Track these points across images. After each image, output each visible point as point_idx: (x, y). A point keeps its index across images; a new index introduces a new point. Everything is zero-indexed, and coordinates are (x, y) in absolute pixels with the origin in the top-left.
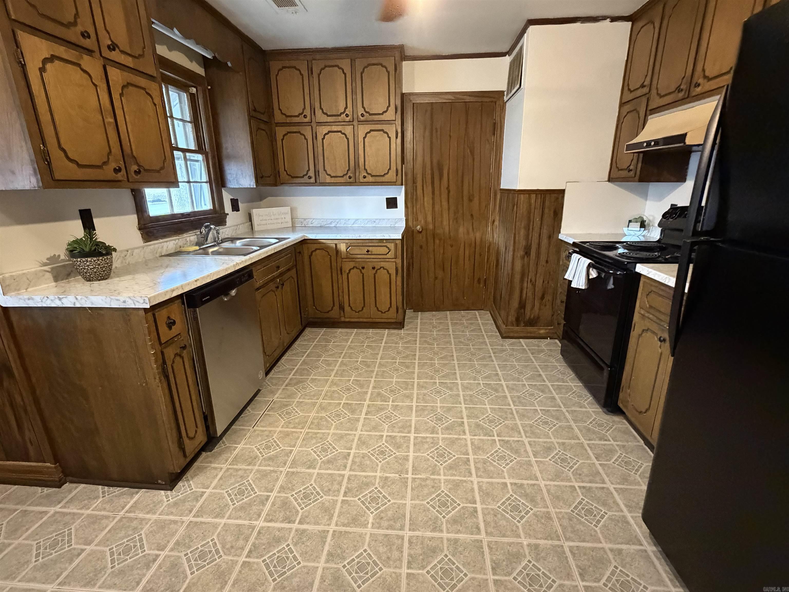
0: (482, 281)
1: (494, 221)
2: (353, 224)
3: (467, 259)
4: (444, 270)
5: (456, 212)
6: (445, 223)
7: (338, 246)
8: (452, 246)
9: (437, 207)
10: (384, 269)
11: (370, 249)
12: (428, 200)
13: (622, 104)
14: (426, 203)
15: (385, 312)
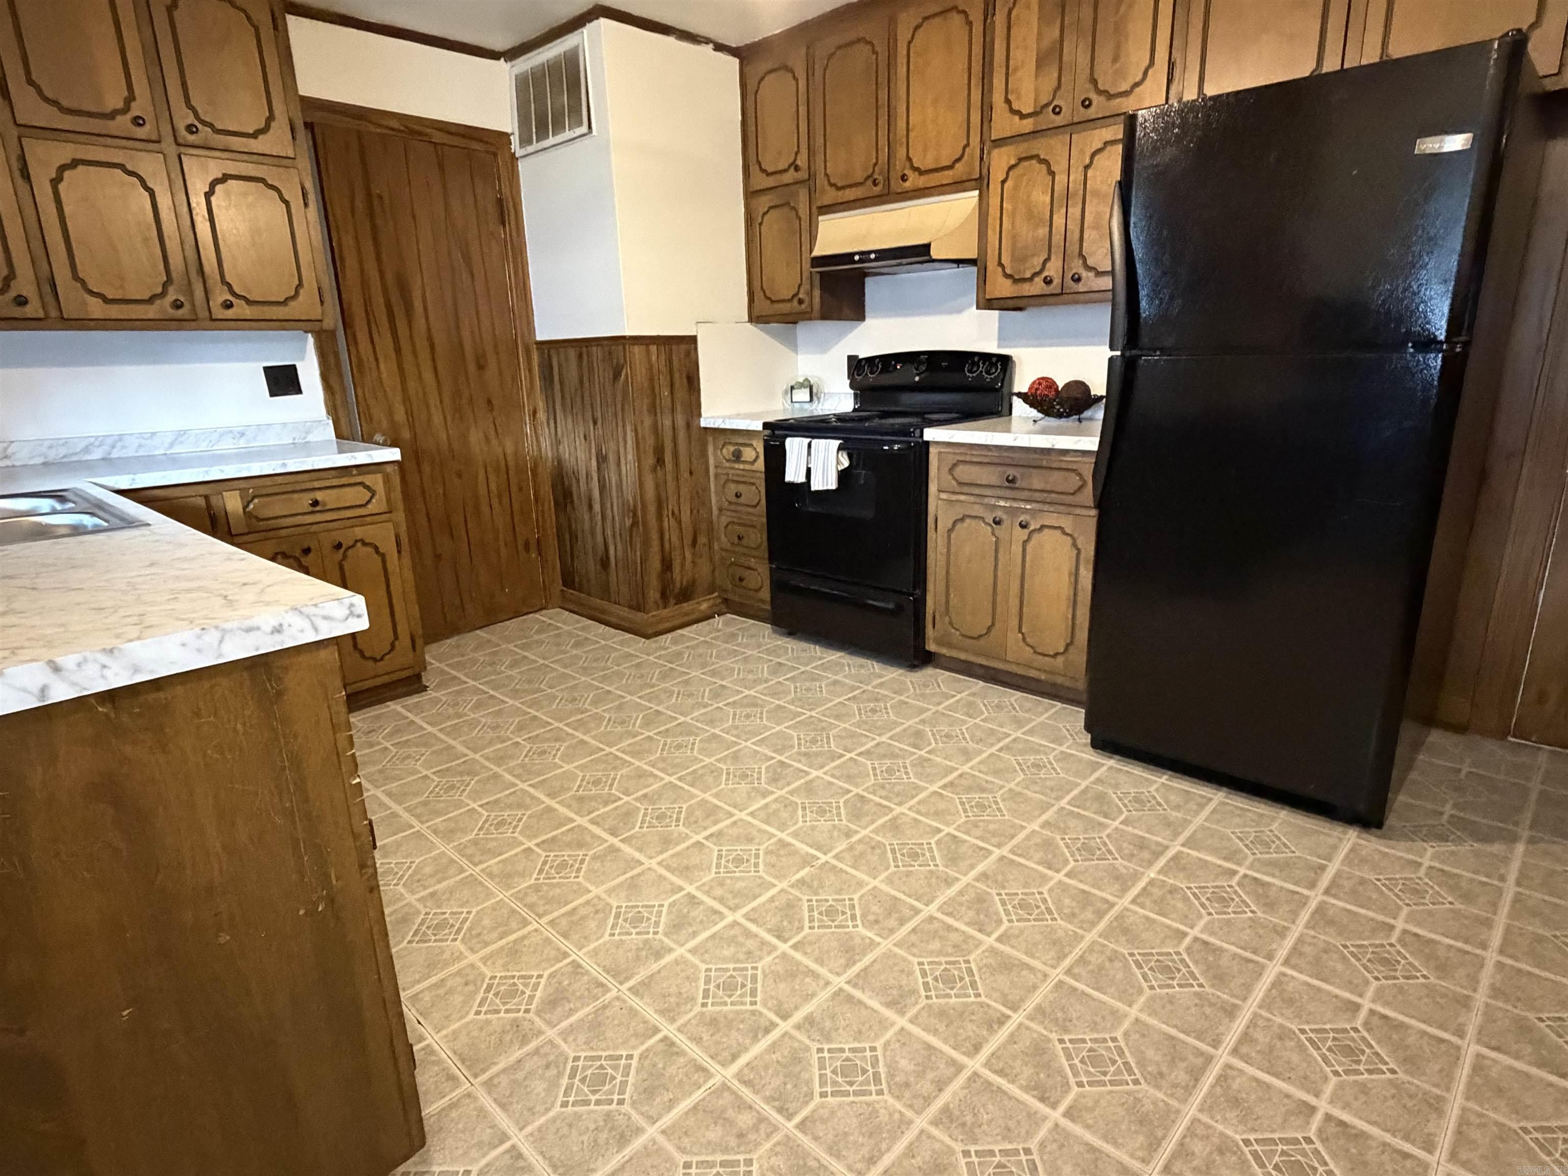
0: (533, 547)
1: (535, 413)
2: (172, 445)
3: (495, 502)
4: (452, 535)
5: (457, 394)
6: (437, 419)
7: (214, 500)
8: (460, 476)
9: (412, 385)
10: (365, 544)
11: (319, 496)
12: (387, 369)
13: (750, 194)
14: (384, 376)
15: (382, 659)
